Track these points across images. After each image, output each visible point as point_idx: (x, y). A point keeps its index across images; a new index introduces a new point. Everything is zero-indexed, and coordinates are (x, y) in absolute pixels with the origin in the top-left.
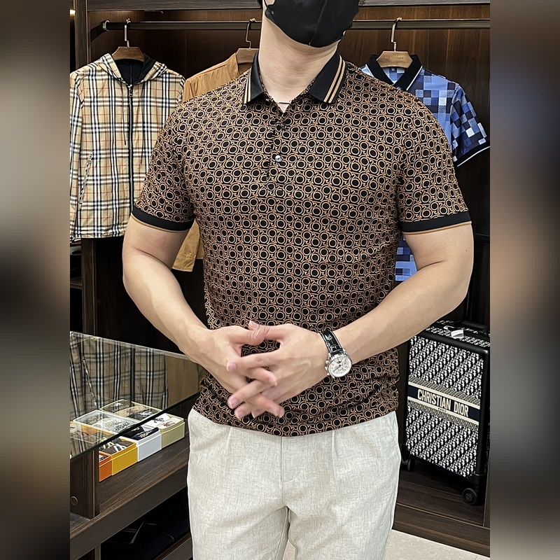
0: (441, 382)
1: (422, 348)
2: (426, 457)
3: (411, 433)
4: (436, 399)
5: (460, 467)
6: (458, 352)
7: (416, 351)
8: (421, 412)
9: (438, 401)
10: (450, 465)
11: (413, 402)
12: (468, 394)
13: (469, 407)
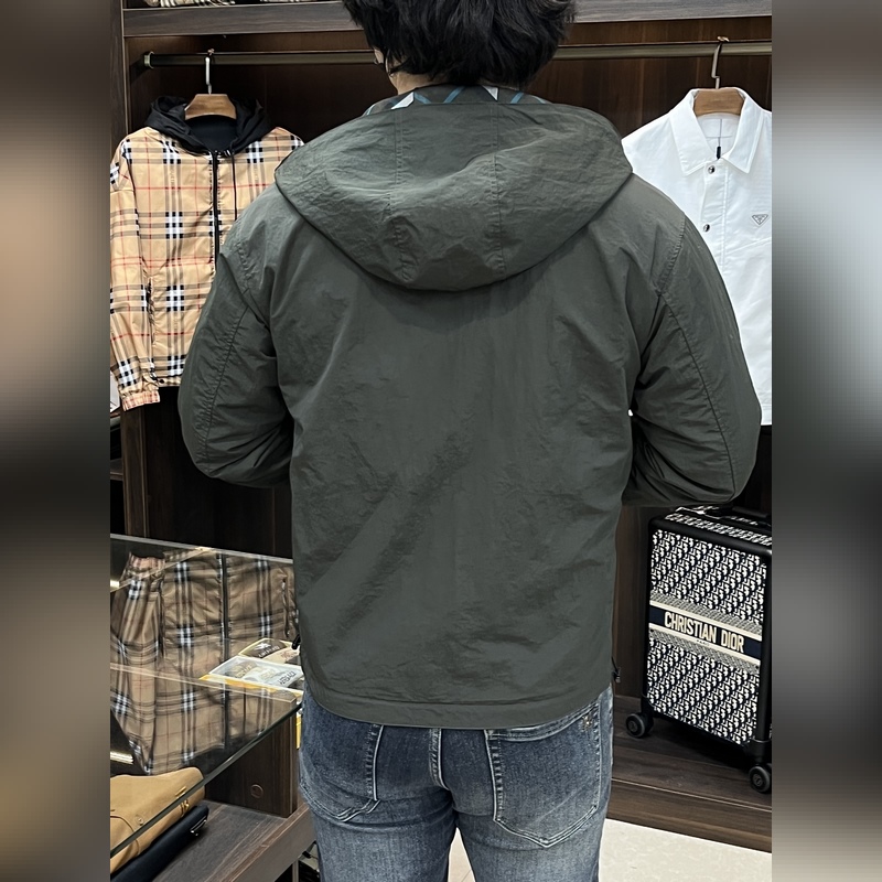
0: (701, 600)
1: (671, 549)
2: (679, 714)
3: (655, 678)
4: (694, 627)
5: (731, 729)
6: (727, 553)
7: (662, 554)
8: (669, 646)
9: (696, 630)
10: (716, 726)
11: (658, 632)
12: (743, 617)
13: (744, 637)
